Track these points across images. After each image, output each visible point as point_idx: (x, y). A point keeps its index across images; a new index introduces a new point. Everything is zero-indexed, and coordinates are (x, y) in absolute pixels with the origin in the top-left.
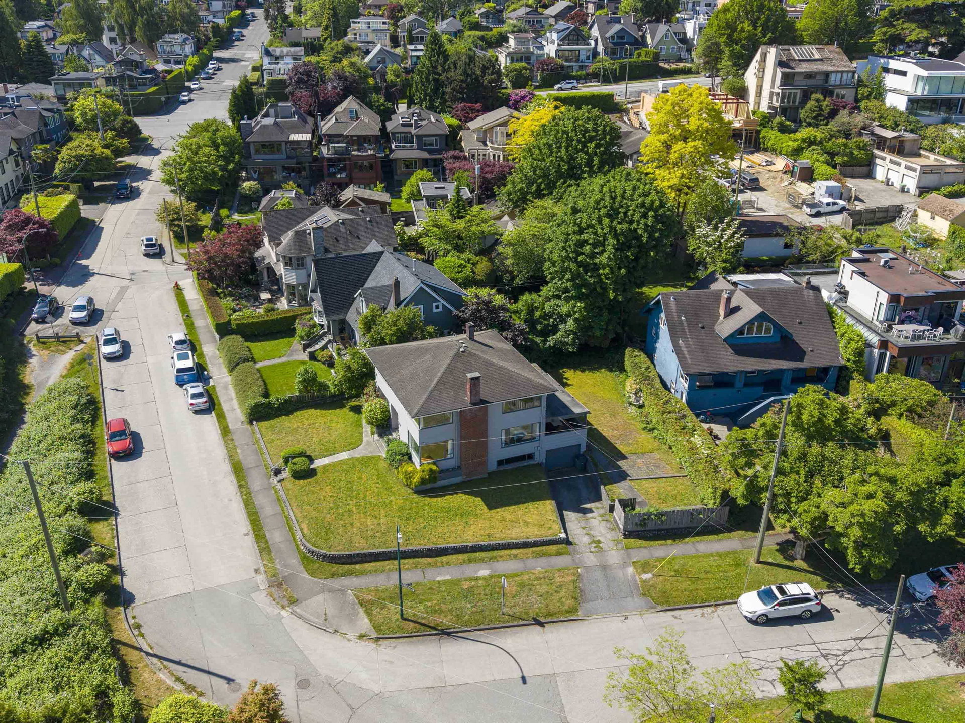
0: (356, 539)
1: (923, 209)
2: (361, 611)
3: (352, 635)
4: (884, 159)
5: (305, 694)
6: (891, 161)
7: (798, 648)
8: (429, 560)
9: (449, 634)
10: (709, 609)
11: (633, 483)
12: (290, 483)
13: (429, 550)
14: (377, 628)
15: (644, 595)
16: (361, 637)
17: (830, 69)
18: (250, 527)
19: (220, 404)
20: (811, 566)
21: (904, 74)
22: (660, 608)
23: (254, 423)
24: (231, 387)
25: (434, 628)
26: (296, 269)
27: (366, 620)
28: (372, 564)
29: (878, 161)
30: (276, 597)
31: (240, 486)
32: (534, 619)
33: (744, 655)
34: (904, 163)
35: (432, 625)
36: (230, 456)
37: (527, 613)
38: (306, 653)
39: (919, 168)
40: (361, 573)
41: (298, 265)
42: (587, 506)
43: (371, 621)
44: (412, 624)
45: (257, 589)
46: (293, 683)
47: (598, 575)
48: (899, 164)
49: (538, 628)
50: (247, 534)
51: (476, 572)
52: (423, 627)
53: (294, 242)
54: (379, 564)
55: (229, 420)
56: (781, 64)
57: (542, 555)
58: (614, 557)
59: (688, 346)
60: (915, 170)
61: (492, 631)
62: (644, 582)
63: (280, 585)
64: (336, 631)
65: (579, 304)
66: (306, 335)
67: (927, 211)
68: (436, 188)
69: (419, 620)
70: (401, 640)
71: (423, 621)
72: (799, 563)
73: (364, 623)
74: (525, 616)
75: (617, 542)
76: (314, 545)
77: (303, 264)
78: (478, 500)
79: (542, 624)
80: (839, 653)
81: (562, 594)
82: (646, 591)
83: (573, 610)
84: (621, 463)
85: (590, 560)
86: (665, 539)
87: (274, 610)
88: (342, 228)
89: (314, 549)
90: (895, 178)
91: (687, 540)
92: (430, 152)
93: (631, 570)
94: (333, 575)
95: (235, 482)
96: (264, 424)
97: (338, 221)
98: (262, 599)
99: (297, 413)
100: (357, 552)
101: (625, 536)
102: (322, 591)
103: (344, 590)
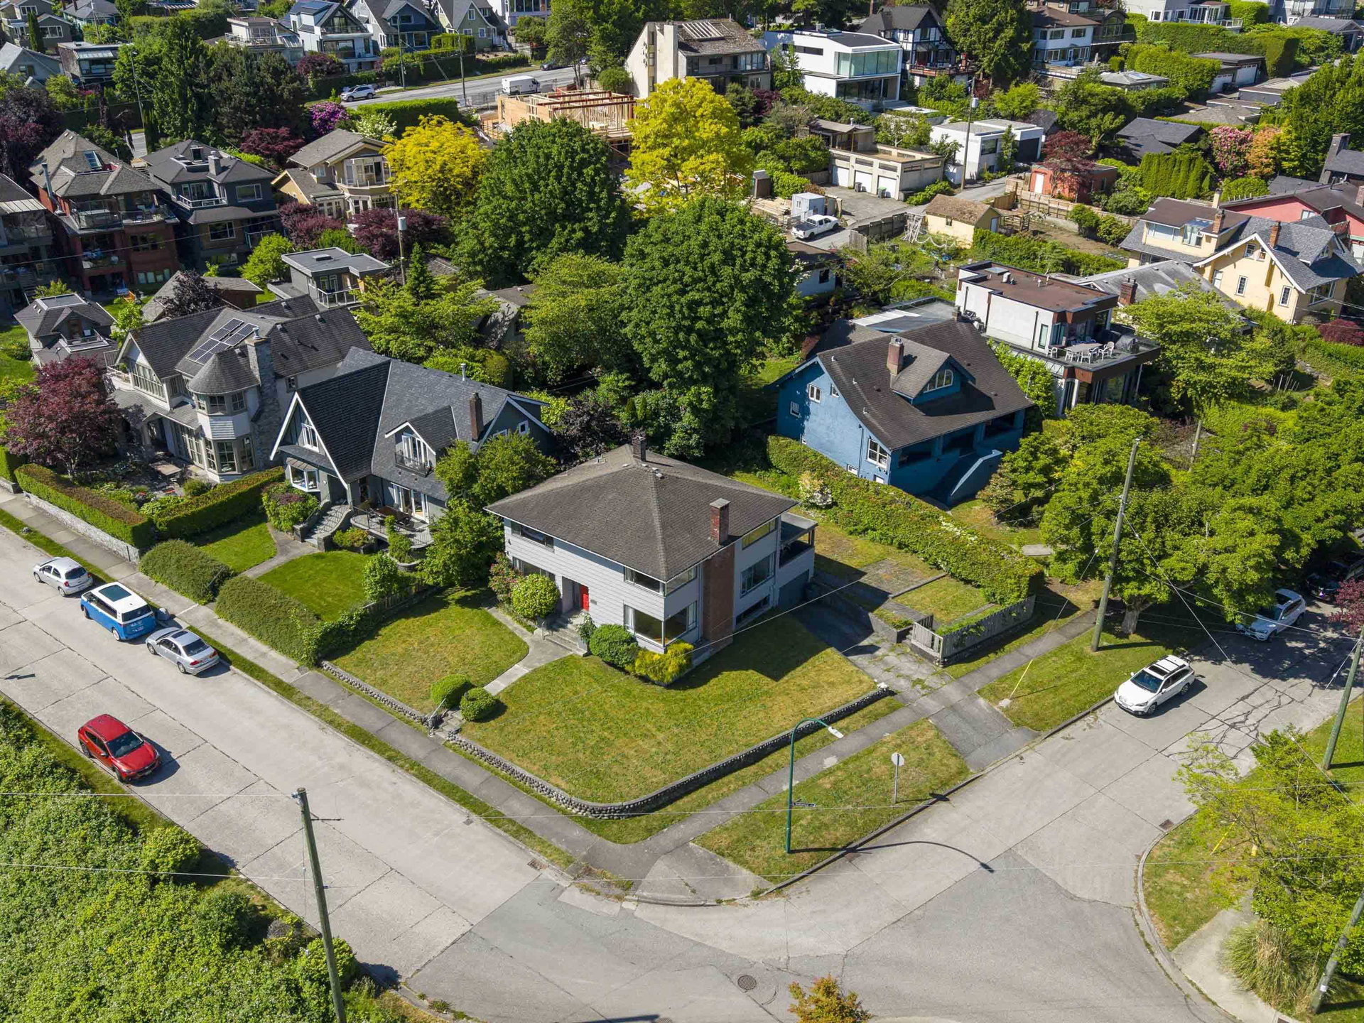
0: (647, 772)
1: (934, 214)
2: (729, 862)
3: (743, 897)
4: (847, 159)
5: (763, 993)
6: (858, 162)
7: (1204, 727)
8: (753, 768)
9: (854, 850)
10: (1090, 718)
11: (899, 600)
12: (477, 730)
13: (748, 756)
14: (767, 875)
15: (1018, 725)
16: (756, 895)
17: (738, 50)
18: (464, 810)
19: (232, 653)
20: (1146, 637)
21: (819, 52)
22: (1044, 734)
23: (325, 663)
24: (221, 621)
25: (834, 850)
26: (232, 414)
27: (745, 872)
28: (686, 799)
29: (838, 162)
30: (598, 888)
31: (390, 759)
32: (933, 795)
33: (1165, 753)
34: (876, 162)
35: (828, 846)
36: (331, 722)
37: (920, 792)
38: (708, 943)
39: (899, 166)
40: (682, 818)
41: (235, 407)
42: (865, 642)
43: (750, 868)
44: (805, 854)
45: (557, 889)
46: (734, 989)
47: (953, 720)
48: (871, 164)
49: (943, 804)
50: (469, 822)
51: (821, 763)
52: (820, 853)
53: (223, 371)
54: (694, 795)
55: (272, 671)
56: (682, 45)
57: (877, 717)
58: (953, 692)
59: (874, 416)
60: (894, 169)
61: (898, 827)
62: (1006, 710)
63: (588, 872)
64: (719, 902)
65: (704, 389)
66: (301, 513)
67: (941, 216)
68: (318, 260)
69: (811, 846)
70: (806, 880)
71: (816, 846)
72: (1135, 638)
73: (746, 877)
74: (920, 796)
75: (942, 675)
76: (594, 799)
77: (242, 405)
78: (752, 675)
79: (944, 798)
80: (1242, 718)
81: (938, 755)
82: (1017, 720)
83: (962, 771)
84: (863, 580)
85: (931, 705)
86: (986, 655)
87: (612, 908)
88: (285, 337)
89: (600, 805)
90: (868, 183)
91: (1007, 647)
92: (253, 207)
93: (982, 701)
94: (650, 831)
95: (376, 756)
96: (341, 660)
97: (275, 328)
98: (574, 896)
99: (383, 631)
100: (663, 789)
101: (945, 665)
102: (655, 857)
103: (682, 845)
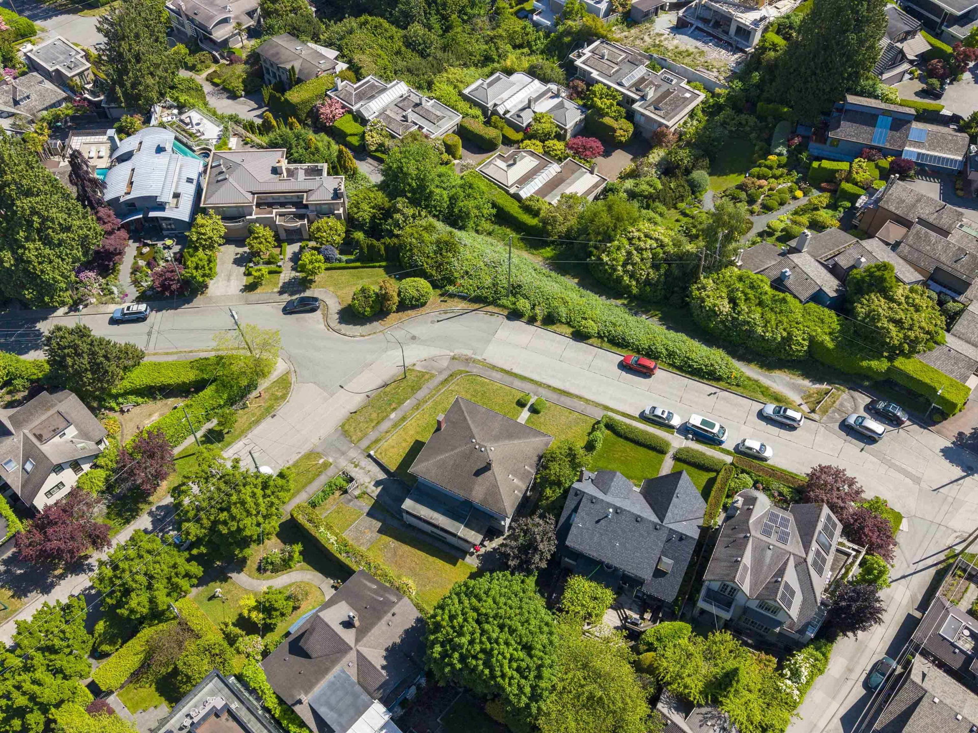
2: (424, 371)
3: (418, 363)
11: (362, 512)
14: (411, 370)
15: (318, 453)
16: (414, 365)
18: (515, 372)
27: (418, 370)
30: (462, 356)
31: (550, 387)
37: (360, 412)
44: (400, 379)
45: (474, 354)
46: (417, 335)
49: (353, 411)
51: (396, 414)
58: (343, 462)
62: (321, 457)
63: (467, 360)
64: (425, 360)
69: (398, 381)
81: (352, 429)
87: (457, 351)
94: (451, 375)
98: (468, 353)
102: (448, 367)
103: (440, 373)
